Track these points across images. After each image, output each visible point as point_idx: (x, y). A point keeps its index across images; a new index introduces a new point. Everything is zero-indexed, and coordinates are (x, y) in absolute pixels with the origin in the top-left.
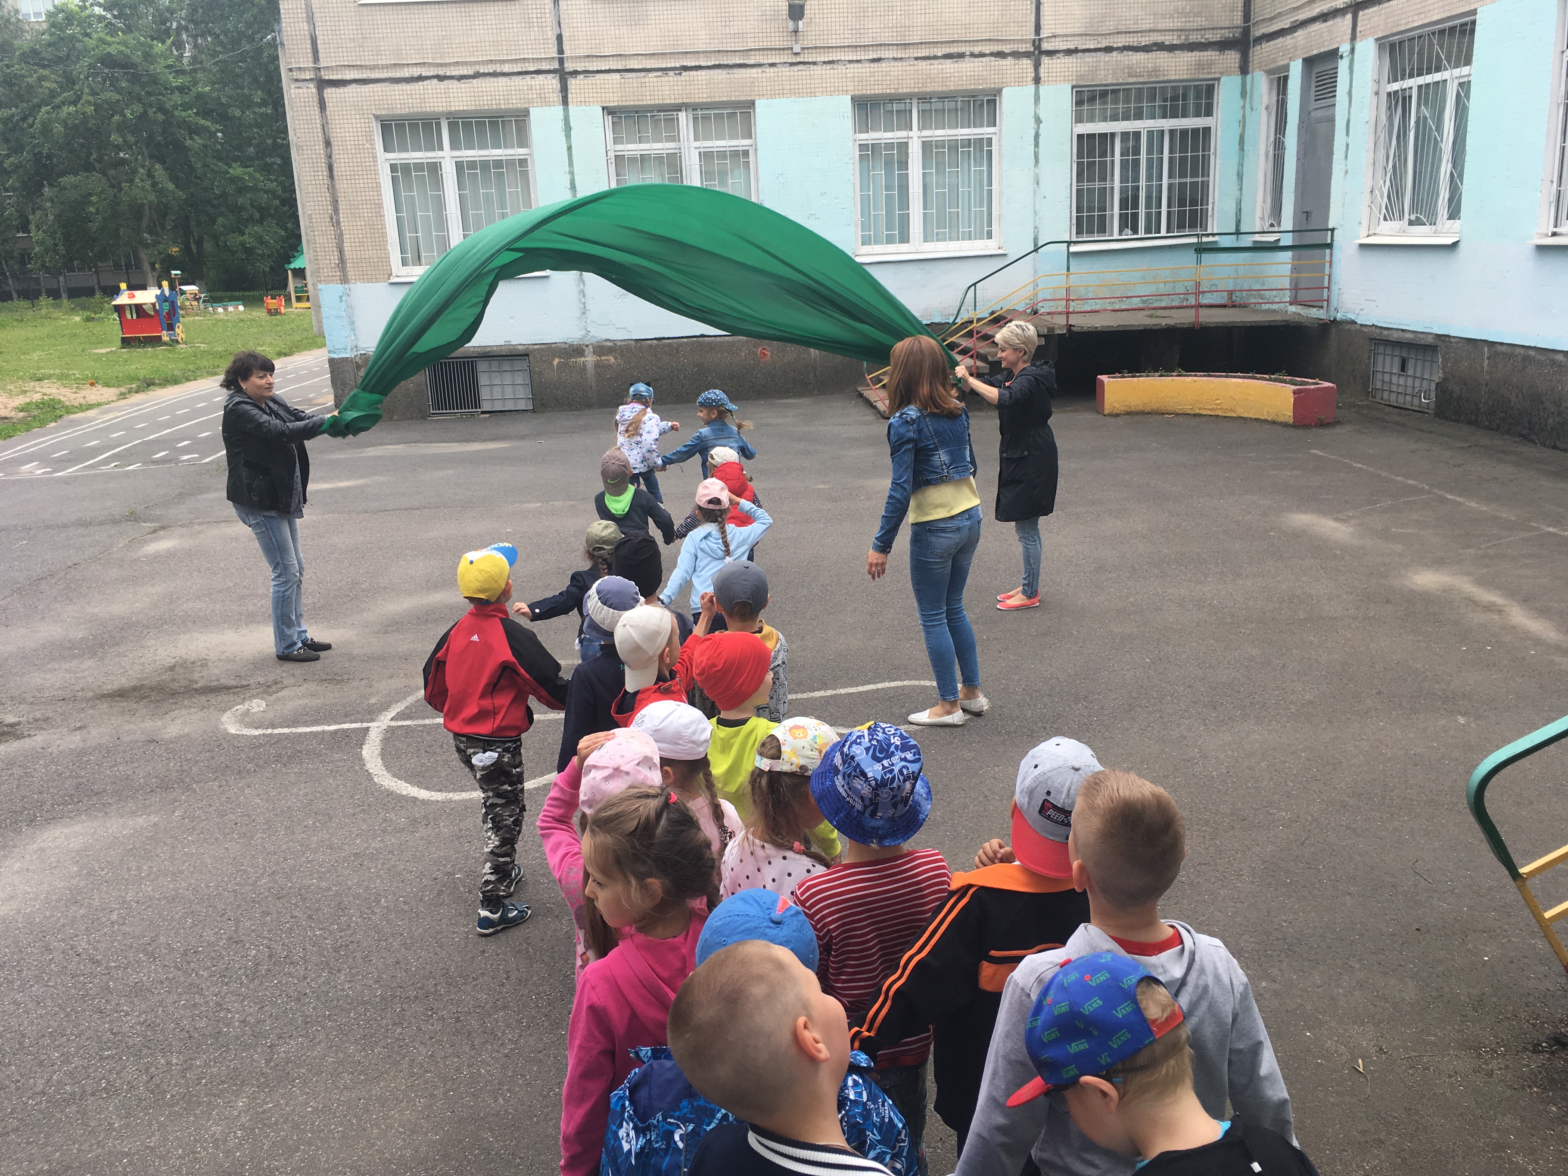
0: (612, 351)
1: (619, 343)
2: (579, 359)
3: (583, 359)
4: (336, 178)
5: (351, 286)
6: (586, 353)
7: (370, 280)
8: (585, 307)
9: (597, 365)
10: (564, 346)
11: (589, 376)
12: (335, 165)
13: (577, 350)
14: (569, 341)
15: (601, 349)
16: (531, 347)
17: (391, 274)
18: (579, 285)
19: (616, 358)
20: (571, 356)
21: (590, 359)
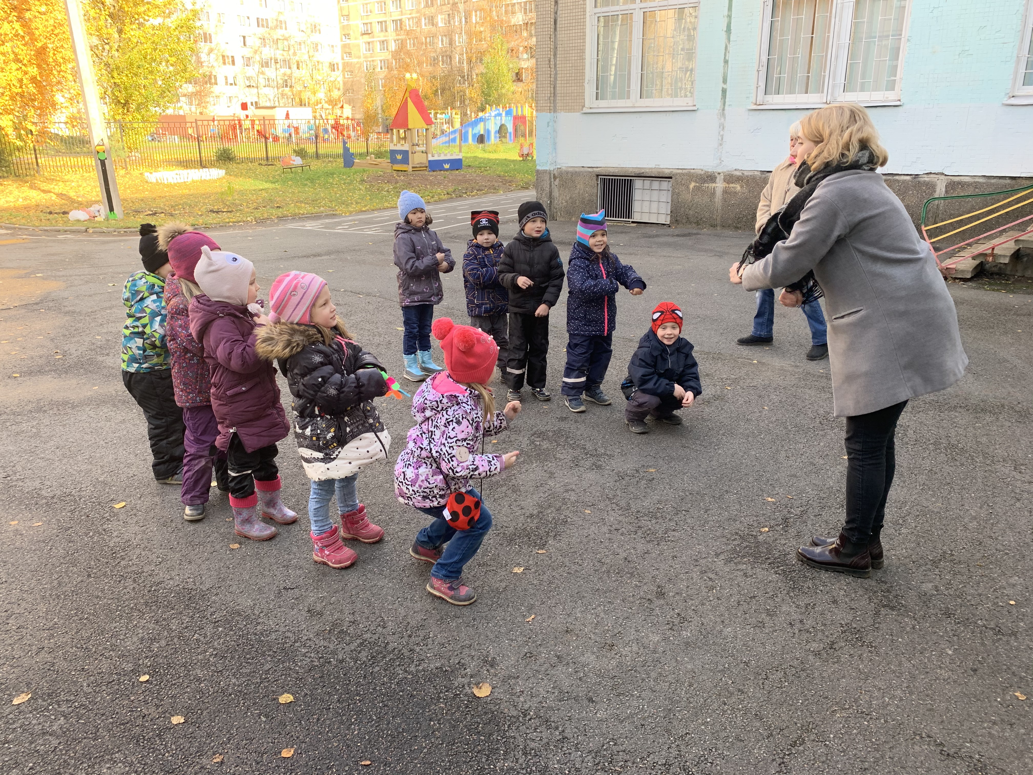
0: (739, 180)
1: (746, 173)
2: (710, 185)
3: (714, 185)
4: (558, 29)
5: (558, 114)
6: (718, 180)
7: (570, 111)
8: (722, 139)
9: (725, 192)
10: (700, 172)
11: (716, 200)
12: (559, 20)
13: (711, 178)
14: (706, 169)
15: (730, 178)
16: (675, 171)
17: (584, 106)
18: (720, 119)
19: (742, 187)
20: (705, 181)
21: (720, 185)
